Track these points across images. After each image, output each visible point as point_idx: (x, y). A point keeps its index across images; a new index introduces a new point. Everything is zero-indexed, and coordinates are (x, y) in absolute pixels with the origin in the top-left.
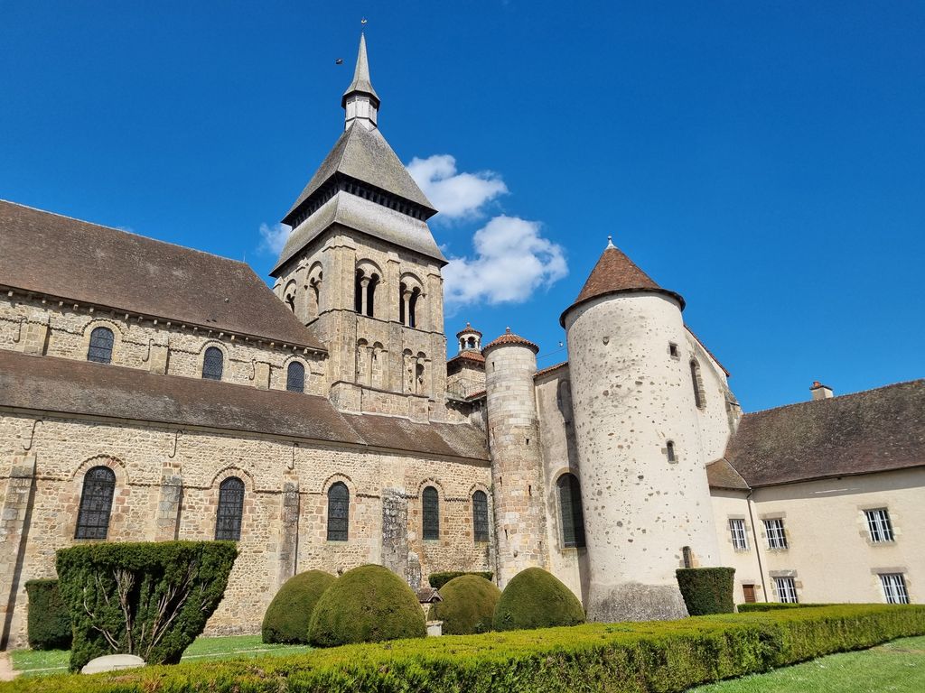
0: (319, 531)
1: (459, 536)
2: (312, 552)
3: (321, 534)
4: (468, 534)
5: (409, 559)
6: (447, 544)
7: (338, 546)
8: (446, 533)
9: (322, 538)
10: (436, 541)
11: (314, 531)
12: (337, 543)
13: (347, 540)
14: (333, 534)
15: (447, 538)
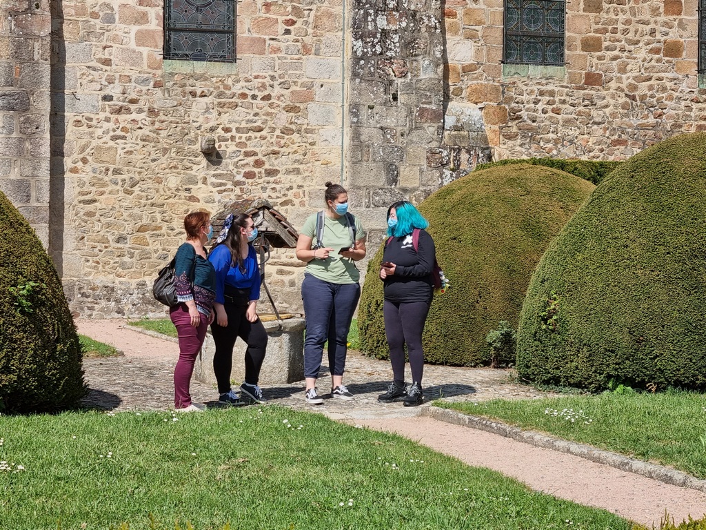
0: (134, 29)
1: (642, 54)
2: (115, 90)
3: (142, 38)
4: (673, 50)
5: (450, 121)
6: (592, 80)
7: (203, 78)
8: (591, 45)
9: (145, 51)
10: (551, 70)
11: (119, 28)
12: (200, 67)
13: (233, 60)
14: (183, 38)
15: (593, 62)
